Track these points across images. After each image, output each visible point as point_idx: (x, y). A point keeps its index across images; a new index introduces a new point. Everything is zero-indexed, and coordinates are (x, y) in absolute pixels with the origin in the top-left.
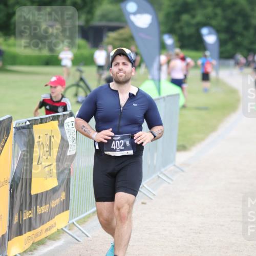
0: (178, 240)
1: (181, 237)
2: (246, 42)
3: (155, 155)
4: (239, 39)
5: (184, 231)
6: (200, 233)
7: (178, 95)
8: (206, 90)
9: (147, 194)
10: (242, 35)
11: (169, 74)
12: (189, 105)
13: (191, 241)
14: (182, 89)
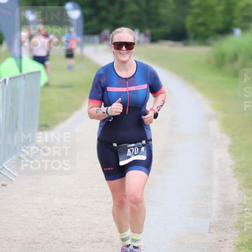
0: (39, 222)
1: (42, 219)
2: (111, 17)
3: (16, 136)
4: (104, 14)
5: (45, 213)
6: (62, 215)
7: (39, 72)
8: (70, 67)
9: (8, 176)
10: (107, 10)
11: (31, 50)
12: (52, 83)
13: (53, 223)
14: (45, 66)
